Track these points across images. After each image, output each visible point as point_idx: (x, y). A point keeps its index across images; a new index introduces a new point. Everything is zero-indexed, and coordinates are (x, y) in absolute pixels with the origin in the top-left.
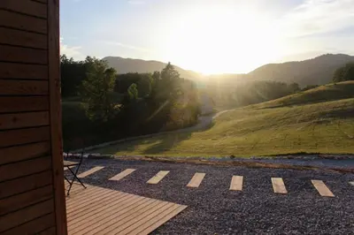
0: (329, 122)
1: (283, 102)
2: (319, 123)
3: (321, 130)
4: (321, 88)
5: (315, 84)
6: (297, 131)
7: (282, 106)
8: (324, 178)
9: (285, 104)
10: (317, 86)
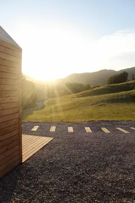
0: (106, 105)
1: (82, 94)
2: (101, 105)
3: (102, 109)
4: (102, 87)
5: (98, 85)
6: (90, 109)
7: (82, 97)
8: (106, 127)
9: (83, 95)
10: (99, 86)
